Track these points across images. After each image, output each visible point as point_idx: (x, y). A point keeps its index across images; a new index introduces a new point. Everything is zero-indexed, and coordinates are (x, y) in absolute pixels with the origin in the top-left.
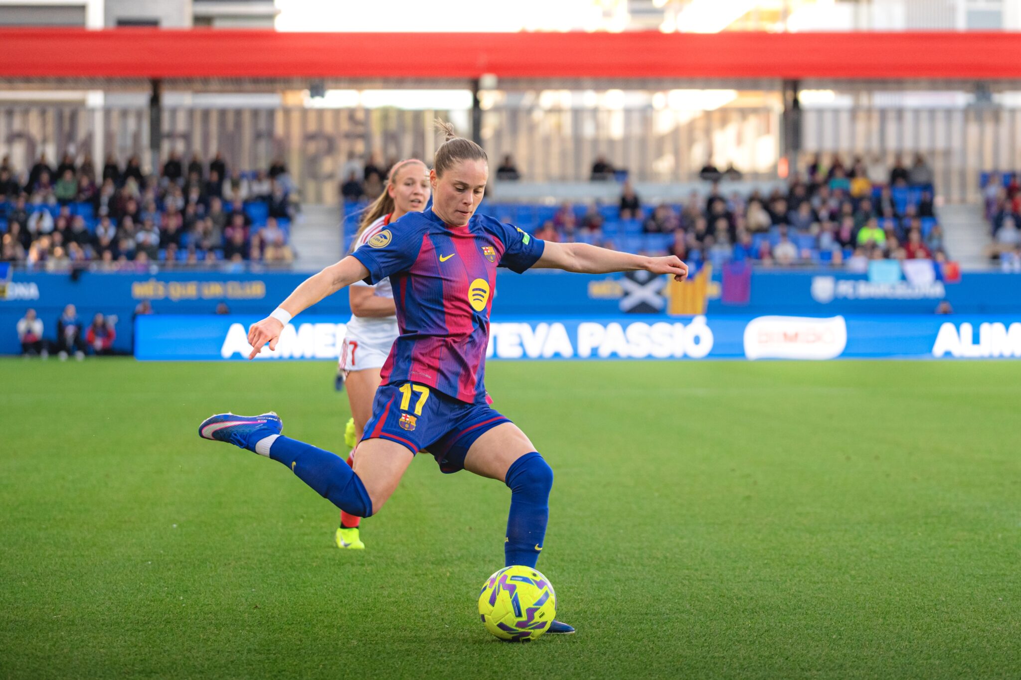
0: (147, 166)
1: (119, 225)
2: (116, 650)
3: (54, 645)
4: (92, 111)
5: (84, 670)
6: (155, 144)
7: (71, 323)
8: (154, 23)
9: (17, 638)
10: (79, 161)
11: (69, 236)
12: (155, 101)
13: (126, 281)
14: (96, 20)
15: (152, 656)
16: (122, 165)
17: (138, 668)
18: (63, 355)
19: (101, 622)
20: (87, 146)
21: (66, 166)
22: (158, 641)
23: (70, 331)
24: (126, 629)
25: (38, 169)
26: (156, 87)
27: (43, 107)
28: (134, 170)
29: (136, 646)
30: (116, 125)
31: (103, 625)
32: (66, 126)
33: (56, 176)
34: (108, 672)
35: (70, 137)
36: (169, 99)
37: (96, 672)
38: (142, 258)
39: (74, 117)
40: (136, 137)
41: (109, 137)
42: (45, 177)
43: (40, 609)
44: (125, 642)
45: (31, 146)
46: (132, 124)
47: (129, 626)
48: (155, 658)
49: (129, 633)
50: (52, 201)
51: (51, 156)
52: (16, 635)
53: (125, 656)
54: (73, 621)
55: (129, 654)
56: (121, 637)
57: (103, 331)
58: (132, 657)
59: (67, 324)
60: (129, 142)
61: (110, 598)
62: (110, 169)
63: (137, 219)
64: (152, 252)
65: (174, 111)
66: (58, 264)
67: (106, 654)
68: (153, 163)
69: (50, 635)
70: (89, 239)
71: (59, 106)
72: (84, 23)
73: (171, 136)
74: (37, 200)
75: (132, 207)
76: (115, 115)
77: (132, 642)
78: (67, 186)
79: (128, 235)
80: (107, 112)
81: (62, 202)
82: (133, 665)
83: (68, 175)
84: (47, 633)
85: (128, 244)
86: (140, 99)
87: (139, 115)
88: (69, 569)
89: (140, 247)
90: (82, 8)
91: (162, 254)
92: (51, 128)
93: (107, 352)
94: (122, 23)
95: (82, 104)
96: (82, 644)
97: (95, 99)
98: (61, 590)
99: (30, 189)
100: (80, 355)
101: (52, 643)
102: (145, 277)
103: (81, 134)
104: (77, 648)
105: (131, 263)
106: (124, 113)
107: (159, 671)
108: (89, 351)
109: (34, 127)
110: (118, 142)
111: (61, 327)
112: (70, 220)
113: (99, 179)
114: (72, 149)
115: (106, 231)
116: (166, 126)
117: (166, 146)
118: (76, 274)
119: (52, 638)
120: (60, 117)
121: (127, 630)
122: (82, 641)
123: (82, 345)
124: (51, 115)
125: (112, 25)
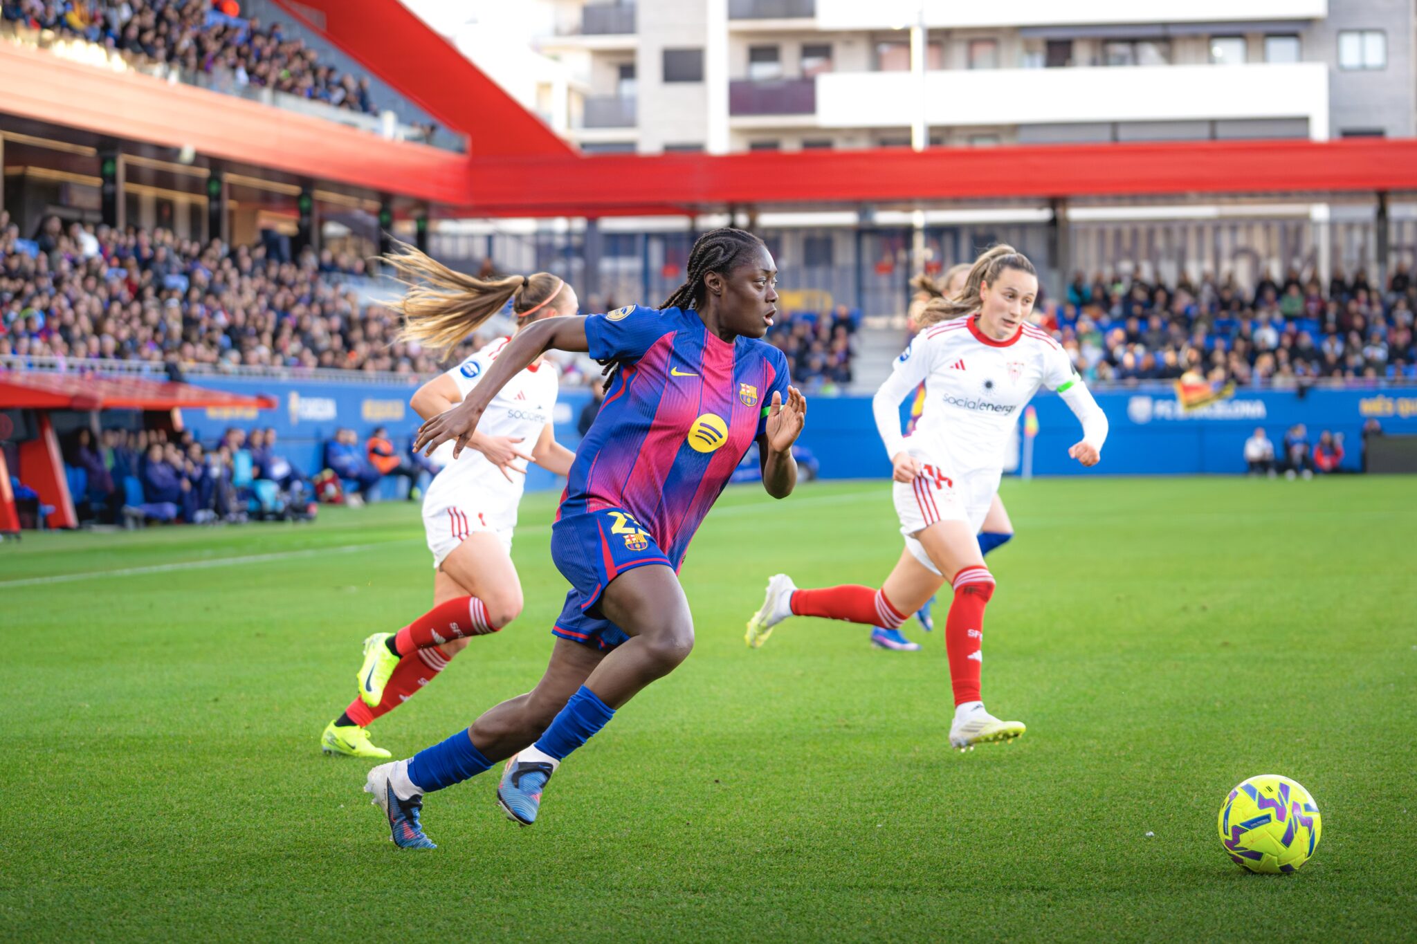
0: (1375, 278)
1: (1346, 341)
2: (1362, 774)
3: (1299, 769)
4: (1317, 225)
5: (1331, 794)
6: (1382, 258)
7: (1298, 441)
8: (1379, 134)
9: (1261, 761)
10: (1306, 275)
11: (1295, 353)
12: (1382, 213)
13: (1353, 398)
14: (1320, 132)
15: (1399, 780)
16: (1349, 278)
17: (1386, 792)
18: (1290, 475)
19: (1345, 745)
20: (1313, 259)
21: (1292, 280)
22: (1405, 765)
23: (1298, 451)
24: (1371, 752)
25: (1263, 285)
26: (1383, 197)
27: (1267, 222)
28: (1361, 284)
29: (1382, 770)
30: (1342, 239)
31: (1347, 748)
32: (1291, 241)
33: (1281, 292)
34: (1356, 796)
35: (1295, 251)
36: (1396, 211)
37: (1343, 796)
38: (1370, 374)
39: (1298, 232)
40: (1363, 251)
41: (1335, 251)
42: (1270, 294)
43: (1283, 733)
44: (1371, 766)
45: (1255, 260)
46: (1357, 237)
47: (1374, 749)
48: (1402, 782)
49: (1375, 756)
50: (1278, 317)
51: (1276, 271)
52: (1260, 758)
53: (1372, 780)
54: (1317, 745)
55: (1376, 779)
56: (1366, 761)
57: (1331, 449)
58: (1379, 781)
59: (1294, 443)
60: (1355, 255)
61: (1353, 722)
62: (1337, 284)
63: (1365, 336)
64: (1380, 368)
65: (1401, 223)
66: (1284, 382)
67: (1352, 778)
68: (1380, 278)
69: (1294, 758)
70: (1315, 355)
71: (1283, 220)
72: (1307, 136)
73: (1398, 249)
74: (1262, 315)
75: (1358, 322)
76: (1341, 229)
77: (1378, 767)
78: (1294, 302)
79: (1355, 351)
80: (1333, 225)
81: (1289, 318)
82: (1380, 790)
83: (1294, 291)
84: (1291, 757)
85: (1356, 360)
86: (1365, 211)
87: (1365, 228)
88: (1309, 691)
89: (1369, 363)
90: (1304, 120)
91: (1390, 370)
92: (1276, 243)
93: (1336, 471)
94: (1347, 134)
95: (1305, 219)
96: (1328, 768)
97: (1320, 212)
98: (1302, 713)
99: (1255, 306)
100: (1307, 474)
101: (1297, 767)
102: (1372, 394)
103: (1306, 249)
104: (1323, 772)
105: (1359, 379)
106: (1350, 226)
107: (1407, 795)
108: (1316, 470)
109: (1259, 243)
110: (1344, 255)
111: (1287, 447)
112: (1295, 338)
113: (1326, 294)
114: (1297, 264)
115: (1333, 348)
116: (1393, 238)
117: (1393, 259)
118: (1302, 392)
119: (1297, 761)
120: (1285, 231)
121: (1373, 754)
122: (1327, 765)
123: (1308, 464)
124: (1276, 229)
125: (1337, 137)
